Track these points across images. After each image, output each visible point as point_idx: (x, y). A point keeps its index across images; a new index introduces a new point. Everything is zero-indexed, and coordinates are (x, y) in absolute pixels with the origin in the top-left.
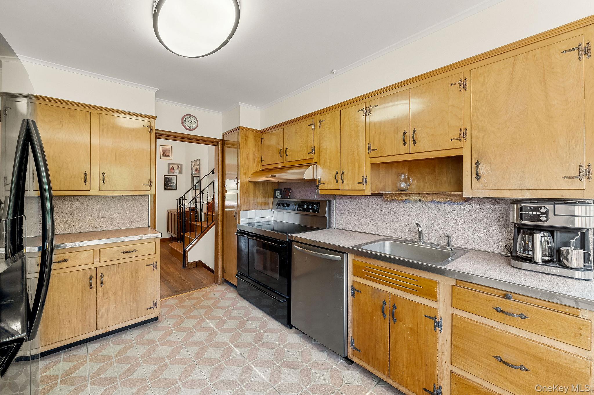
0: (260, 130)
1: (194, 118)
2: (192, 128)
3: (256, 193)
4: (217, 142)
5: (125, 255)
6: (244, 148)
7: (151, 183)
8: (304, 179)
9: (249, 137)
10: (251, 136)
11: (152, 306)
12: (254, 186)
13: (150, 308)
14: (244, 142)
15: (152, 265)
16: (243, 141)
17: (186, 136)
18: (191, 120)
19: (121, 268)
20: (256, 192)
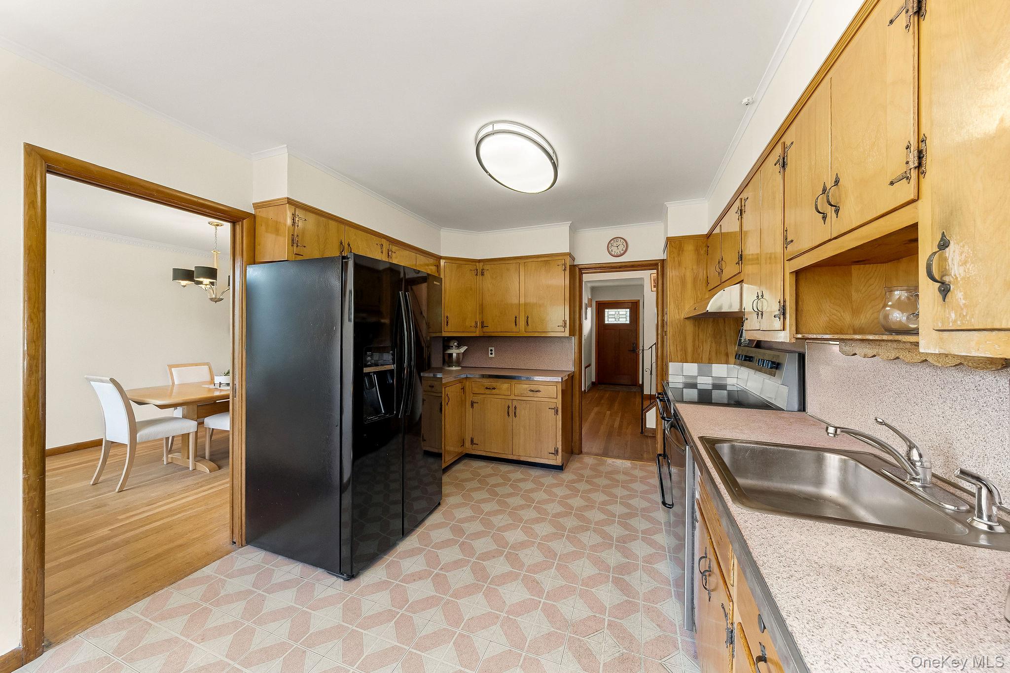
0: (706, 235)
1: (622, 240)
2: (619, 253)
3: (698, 336)
4: (656, 265)
5: (531, 394)
6: (675, 267)
7: (565, 324)
8: (707, 313)
9: (685, 249)
10: (689, 248)
11: (554, 452)
12: (695, 325)
13: (552, 453)
14: (676, 259)
15: (553, 409)
16: (674, 258)
17: (613, 265)
18: (618, 243)
19: (528, 406)
20: (700, 335)
